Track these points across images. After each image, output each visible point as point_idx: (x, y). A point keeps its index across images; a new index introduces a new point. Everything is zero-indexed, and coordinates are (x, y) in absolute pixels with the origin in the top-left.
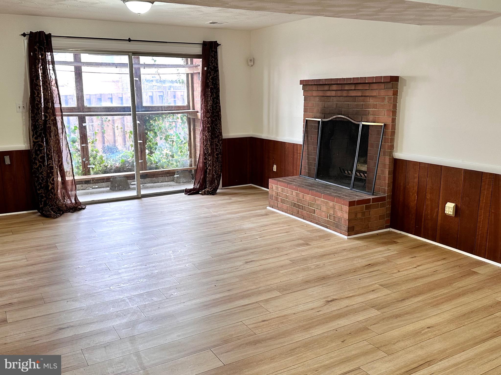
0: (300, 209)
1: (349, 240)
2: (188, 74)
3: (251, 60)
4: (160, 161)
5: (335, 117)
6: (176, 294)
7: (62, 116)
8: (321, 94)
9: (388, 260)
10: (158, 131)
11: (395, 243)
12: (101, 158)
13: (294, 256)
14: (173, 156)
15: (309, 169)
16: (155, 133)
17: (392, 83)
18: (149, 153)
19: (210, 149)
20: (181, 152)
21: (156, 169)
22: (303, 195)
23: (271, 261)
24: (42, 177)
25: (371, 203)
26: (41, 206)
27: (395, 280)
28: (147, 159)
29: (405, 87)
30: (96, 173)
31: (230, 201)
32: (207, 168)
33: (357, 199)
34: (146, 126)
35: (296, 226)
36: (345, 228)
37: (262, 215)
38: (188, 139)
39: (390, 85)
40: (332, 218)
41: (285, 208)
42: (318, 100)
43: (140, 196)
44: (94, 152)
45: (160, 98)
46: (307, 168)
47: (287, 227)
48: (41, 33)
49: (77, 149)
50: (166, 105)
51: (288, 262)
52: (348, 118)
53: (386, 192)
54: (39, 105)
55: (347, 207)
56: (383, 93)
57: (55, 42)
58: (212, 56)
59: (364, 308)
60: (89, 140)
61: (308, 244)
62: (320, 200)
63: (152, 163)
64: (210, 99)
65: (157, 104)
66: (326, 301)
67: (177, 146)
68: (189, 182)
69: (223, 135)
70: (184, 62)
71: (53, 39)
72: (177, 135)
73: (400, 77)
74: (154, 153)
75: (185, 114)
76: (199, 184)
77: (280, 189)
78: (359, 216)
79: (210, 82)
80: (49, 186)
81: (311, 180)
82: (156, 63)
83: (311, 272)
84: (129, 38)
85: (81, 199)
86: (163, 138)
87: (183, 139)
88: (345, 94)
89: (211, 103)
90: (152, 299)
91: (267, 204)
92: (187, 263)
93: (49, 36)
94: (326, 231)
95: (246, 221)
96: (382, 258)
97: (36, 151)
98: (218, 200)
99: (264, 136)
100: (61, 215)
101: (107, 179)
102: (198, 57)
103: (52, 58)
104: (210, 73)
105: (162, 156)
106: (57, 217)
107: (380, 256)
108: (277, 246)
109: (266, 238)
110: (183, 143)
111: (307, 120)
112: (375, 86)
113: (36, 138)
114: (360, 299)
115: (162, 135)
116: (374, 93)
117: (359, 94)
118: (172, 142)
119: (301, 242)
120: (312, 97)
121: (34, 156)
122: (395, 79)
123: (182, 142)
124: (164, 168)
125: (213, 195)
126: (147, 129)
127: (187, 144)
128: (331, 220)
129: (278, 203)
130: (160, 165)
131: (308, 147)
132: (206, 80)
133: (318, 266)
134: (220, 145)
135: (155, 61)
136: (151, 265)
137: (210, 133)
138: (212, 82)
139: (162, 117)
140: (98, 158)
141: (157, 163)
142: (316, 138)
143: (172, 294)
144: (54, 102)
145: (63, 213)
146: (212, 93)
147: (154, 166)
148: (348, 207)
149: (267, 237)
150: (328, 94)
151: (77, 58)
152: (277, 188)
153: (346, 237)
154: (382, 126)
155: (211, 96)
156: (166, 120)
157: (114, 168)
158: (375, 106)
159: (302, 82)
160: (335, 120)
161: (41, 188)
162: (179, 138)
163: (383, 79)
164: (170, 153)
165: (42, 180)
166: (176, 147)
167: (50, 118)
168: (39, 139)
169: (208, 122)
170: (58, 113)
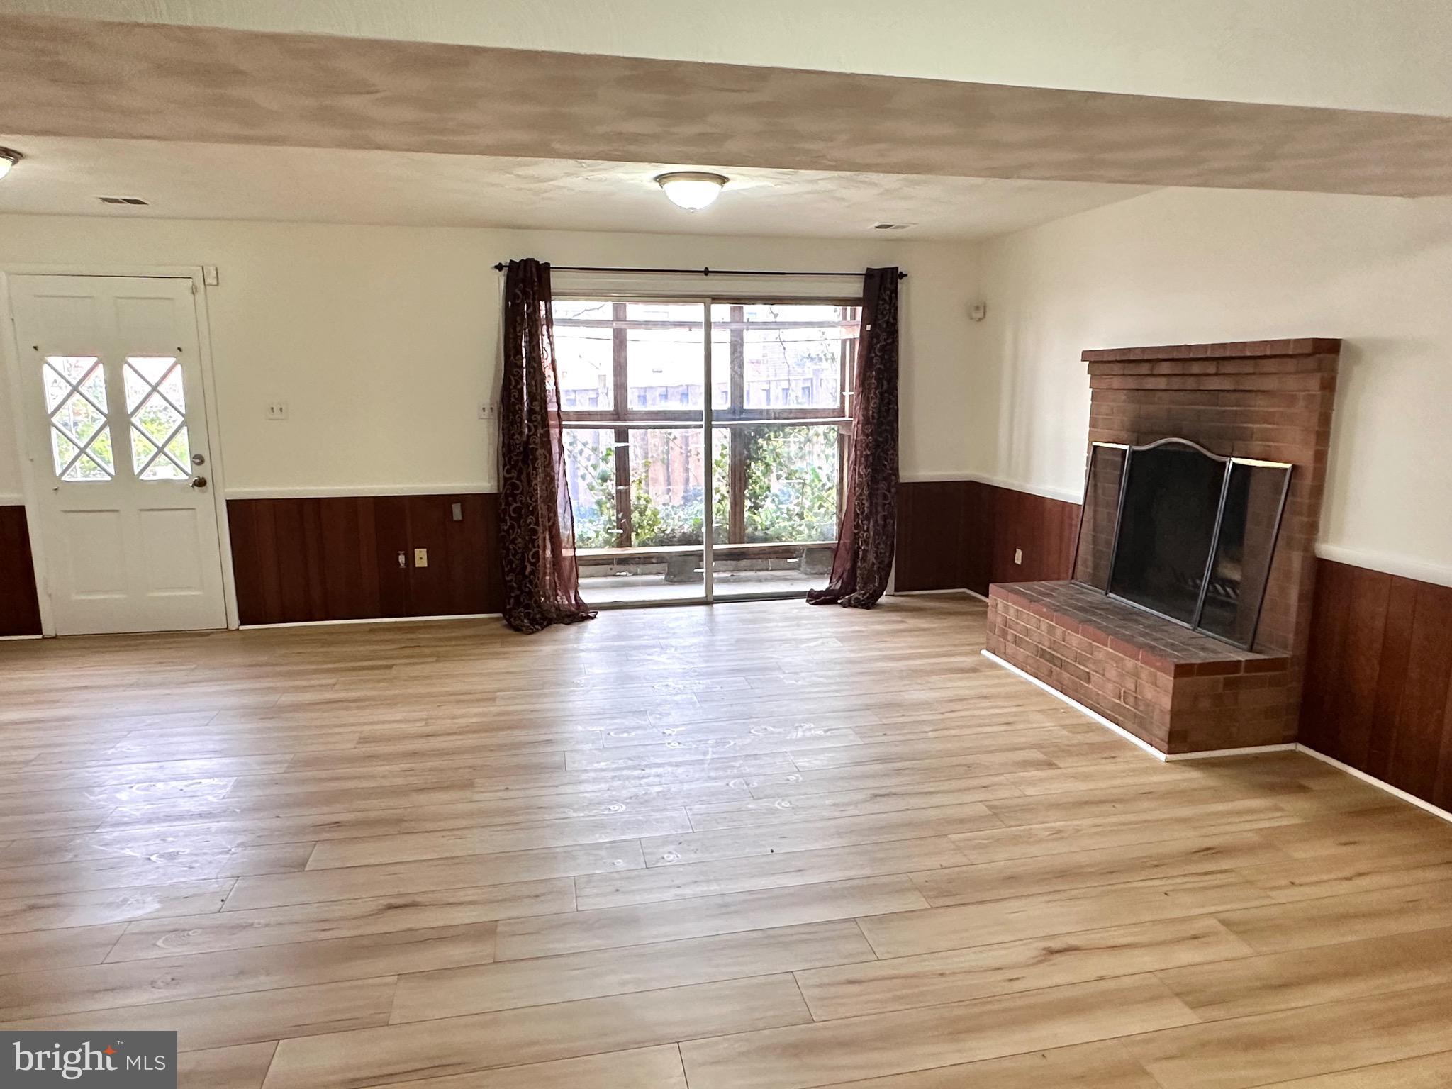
0: (1055, 665)
1: (1173, 766)
2: (844, 343)
3: (977, 308)
4: (773, 525)
5: (1163, 441)
6: (672, 857)
7: (561, 427)
8: (1131, 383)
9: (1269, 842)
10: (775, 461)
11: (1303, 789)
12: (655, 513)
13: (1003, 793)
14: (801, 516)
15: (1096, 567)
16: (767, 465)
17: (1318, 356)
18: (750, 507)
19: (867, 505)
20: (820, 506)
21: (766, 540)
22: (1064, 633)
23: (937, 800)
24: (514, 549)
25: (1242, 674)
26: (508, 607)
27: (1275, 911)
28: (745, 520)
29: (1356, 370)
30: (644, 544)
31: (901, 626)
32: (859, 548)
33: (1200, 657)
34: (749, 451)
35: (1038, 708)
36: (1162, 731)
37: (962, 671)
38: (836, 480)
39: (1311, 363)
40: (1131, 700)
41: (1020, 658)
42: (1123, 397)
43: (710, 599)
44: (643, 502)
45: (804, 393)
46: (1090, 564)
47: (1014, 709)
48: (529, 263)
49: (609, 494)
50: (794, 406)
51: (982, 809)
52: (1196, 446)
53: (1289, 648)
54: (517, 407)
55: (1168, 677)
56: (1292, 384)
57: (556, 281)
58: (884, 300)
59: (1151, 997)
60: (633, 476)
61: (1050, 765)
62: (1104, 652)
63: (756, 529)
64: (875, 393)
65: (777, 405)
66: (1044, 949)
67: (813, 494)
68: (820, 574)
69: (901, 473)
70: (839, 316)
71: (552, 273)
72: (813, 470)
73: (1345, 341)
74: (762, 507)
75: (832, 426)
76: (840, 582)
77: (1012, 612)
78: (1205, 704)
79: (876, 355)
80: (526, 566)
81: (1097, 596)
82: (778, 319)
83: (1034, 850)
84: (707, 268)
85: (588, 597)
86: (784, 476)
87: (825, 480)
88: (1190, 383)
89: (875, 403)
90: (614, 864)
91: (983, 644)
92: (735, 777)
93: (547, 266)
94: (1113, 733)
95: (919, 681)
96: (1251, 834)
97: (507, 496)
98: (873, 623)
99: (1000, 479)
100: (542, 629)
101: (660, 558)
102: (853, 302)
103: (549, 311)
104: (878, 337)
105: (779, 513)
106: (533, 633)
107: (1248, 826)
108: (970, 759)
109: (946, 733)
110: (826, 487)
111: (1095, 447)
112: (1270, 366)
113: (509, 472)
114: (1148, 960)
115: (781, 470)
116: (1270, 384)
117: (1227, 384)
118: (801, 485)
119: (1036, 755)
120: (1110, 393)
121: (503, 507)
122: (1327, 350)
123: (824, 485)
124: (781, 541)
125: (868, 608)
126: (751, 458)
127: (835, 490)
128: (1127, 706)
129: (1007, 643)
130: (773, 533)
131: (1095, 511)
132: (869, 352)
133: (1058, 835)
134: (893, 497)
135: (776, 316)
136: (654, 771)
137: (869, 470)
138: (882, 357)
139: (783, 431)
140: (648, 512)
141: (767, 529)
142: (1115, 491)
143: (663, 858)
144: (548, 399)
145: (549, 624)
146: (879, 380)
147: (759, 534)
148: (1172, 679)
149: (953, 732)
150: (1151, 383)
151: (619, 314)
152: (1006, 607)
153: (1162, 757)
154: (1286, 470)
155: (876, 389)
156: (791, 438)
157: (678, 534)
158: (1267, 418)
159: (1086, 355)
160: (1163, 448)
161: (512, 570)
162: (817, 477)
163: (1292, 346)
164: (797, 510)
165: (514, 555)
166: (811, 496)
167: (536, 430)
168: (514, 474)
169: (867, 445)
170: (553, 422)
